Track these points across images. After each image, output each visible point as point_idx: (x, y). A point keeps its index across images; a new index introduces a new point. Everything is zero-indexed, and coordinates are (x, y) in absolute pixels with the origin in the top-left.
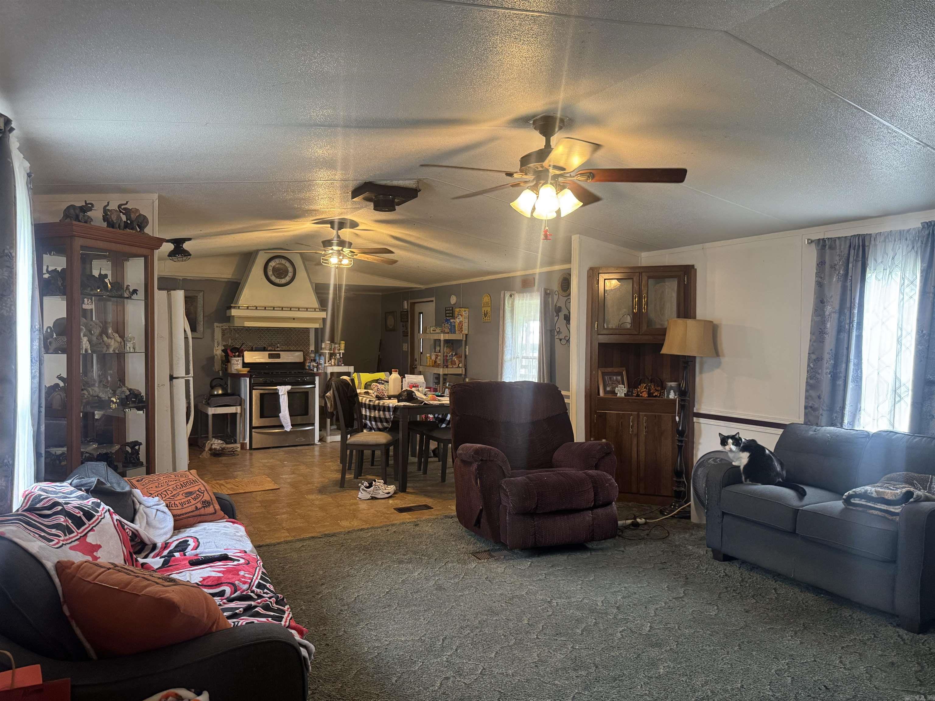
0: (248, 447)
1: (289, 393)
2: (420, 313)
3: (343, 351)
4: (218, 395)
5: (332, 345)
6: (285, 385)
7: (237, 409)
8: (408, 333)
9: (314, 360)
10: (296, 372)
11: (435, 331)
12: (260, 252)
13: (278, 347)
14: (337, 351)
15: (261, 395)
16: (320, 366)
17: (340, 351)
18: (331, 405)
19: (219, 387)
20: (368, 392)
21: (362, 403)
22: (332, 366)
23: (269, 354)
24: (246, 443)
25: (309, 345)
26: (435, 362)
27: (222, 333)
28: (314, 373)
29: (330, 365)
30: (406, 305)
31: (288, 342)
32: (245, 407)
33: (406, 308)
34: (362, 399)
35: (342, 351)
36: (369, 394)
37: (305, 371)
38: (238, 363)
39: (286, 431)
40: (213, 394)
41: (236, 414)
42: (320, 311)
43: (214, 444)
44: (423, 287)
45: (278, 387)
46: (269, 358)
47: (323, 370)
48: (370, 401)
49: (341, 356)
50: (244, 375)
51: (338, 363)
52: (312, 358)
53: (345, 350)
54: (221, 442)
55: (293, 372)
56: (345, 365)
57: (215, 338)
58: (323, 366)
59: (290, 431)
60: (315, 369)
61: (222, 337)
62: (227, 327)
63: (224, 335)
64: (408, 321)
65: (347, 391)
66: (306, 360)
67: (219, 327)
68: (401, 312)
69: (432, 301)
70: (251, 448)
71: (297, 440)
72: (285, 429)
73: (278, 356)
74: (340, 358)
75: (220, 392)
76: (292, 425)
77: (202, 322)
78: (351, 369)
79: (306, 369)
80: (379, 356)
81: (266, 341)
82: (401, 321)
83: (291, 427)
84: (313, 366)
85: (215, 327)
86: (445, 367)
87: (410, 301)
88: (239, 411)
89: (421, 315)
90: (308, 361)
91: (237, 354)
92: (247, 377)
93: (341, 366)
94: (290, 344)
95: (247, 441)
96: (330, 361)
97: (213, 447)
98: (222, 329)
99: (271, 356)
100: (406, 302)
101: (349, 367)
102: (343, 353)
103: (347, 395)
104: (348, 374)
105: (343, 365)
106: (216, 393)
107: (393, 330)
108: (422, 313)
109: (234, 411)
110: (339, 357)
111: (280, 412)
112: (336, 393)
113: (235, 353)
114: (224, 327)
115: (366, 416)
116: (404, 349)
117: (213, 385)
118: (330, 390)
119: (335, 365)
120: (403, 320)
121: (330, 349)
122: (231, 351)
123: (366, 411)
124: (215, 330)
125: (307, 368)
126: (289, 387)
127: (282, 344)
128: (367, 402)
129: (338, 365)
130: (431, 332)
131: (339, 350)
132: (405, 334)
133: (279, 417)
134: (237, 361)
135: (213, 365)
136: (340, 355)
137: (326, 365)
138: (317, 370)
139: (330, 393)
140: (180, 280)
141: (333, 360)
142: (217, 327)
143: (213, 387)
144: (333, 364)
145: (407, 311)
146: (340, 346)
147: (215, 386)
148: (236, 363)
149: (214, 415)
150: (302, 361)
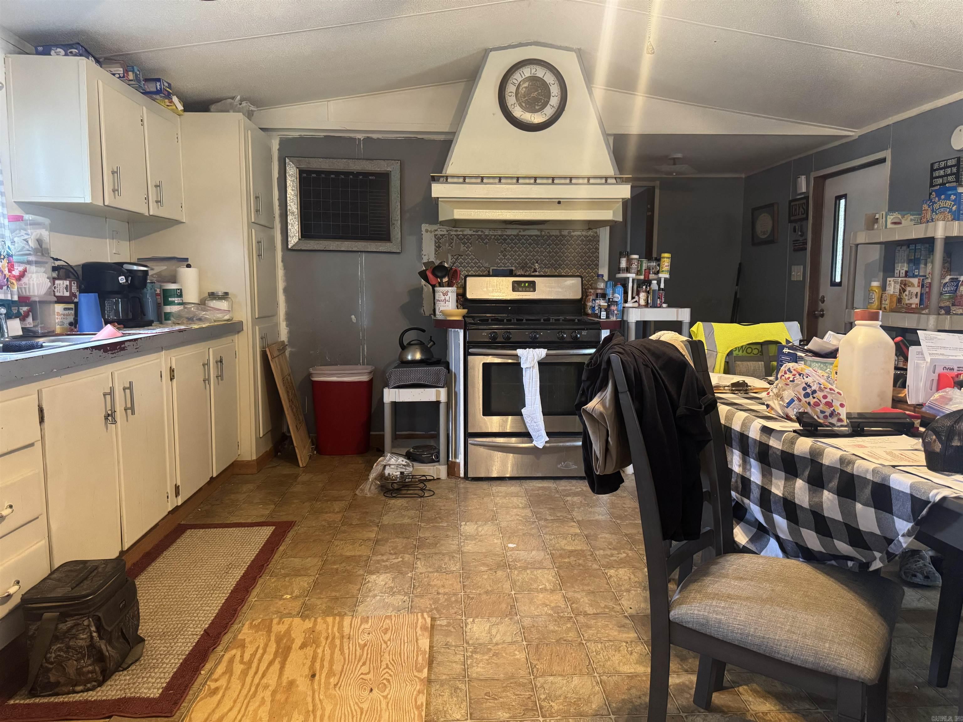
0: (462, 475)
1: (541, 364)
2: (839, 198)
3: (667, 276)
4: (414, 363)
5: (642, 262)
6: (534, 348)
7: (438, 394)
8: (806, 243)
9: (604, 296)
10: (559, 320)
11: (900, 223)
12: (492, 54)
13: (535, 271)
14: (652, 276)
15: (486, 366)
16: (613, 308)
17: (660, 275)
18: (607, 450)
19: (417, 346)
20: (744, 384)
21: (729, 429)
22: (640, 306)
23: (514, 282)
24: (459, 464)
25: (597, 265)
26: (900, 300)
27: (436, 243)
28: (599, 323)
29: (636, 305)
30: (803, 185)
31: (556, 261)
32: (457, 389)
33: (804, 190)
34: (729, 417)
35: (664, 275)
36: (746, 392)
37: (585, 318)
38: (447, 298)
39: (535, 448)
40: (405, 360)
41: (438, 403)
42: (617, 183)
43: (390, 465)
44: (853, 133)
45: (519, 352)
46: (514, 290)
47: (619, 316)
48: (766, 430)
49: (662, 286)
50: (455, 324)
51: (654, 301)
52: (599, 291)
53: (671, 272)
54: (404, 463)
55: (553, 319)
56: (670, 306)
57: (424, 252)
58: (620, 307)
59: (544, 447)
60: (603, 315)
61: (436, 251)
62: (445, 233)
63: (439, 247)
64: (807, 218)
65: (672, 389)
66: (587, 296)
67: (431, 232)
68: (790, 202)
69: (883, 160)
70: (466, 477)
71: (559, 466)
72: (534, 443)
73: (532, 286)
74: (660, 289)
75: (418, 356)
76: (548, 434)
77: (399, 222)
78: (684, 315)
79: (588, 315)
80: (736, 293)
81: (515, 259)
82: (790, 221)
83: (547, 439)
84: (600, 307)
85: (424, 232)
86: (943, 312)
87: (813, 175)
88: (443, 398)
89: (843, 202)
90: (591, 298)
91: (445, 280)
92: (460, 328)
93: (661, 307)
94: (560, 265)
95: (461, 459)
96: (637, 298)
97: (387, 472)
98: (435, 235)
99: (516, 287)
100: (803, 178)
101: (680, 310)
102: (666, 280)
103: (675, 408)
104: (676, 326)
105: (664, 305)
106: (410, 358)
107: (770, 241)
108: (845, 196)
109: (433, 399)
110: (657, 288)
111: (524, 406)
112: (626, 400)
113: (442, 278)
114: (439, 233)
115: (745, 482)
116: (794, 278)
117: (405, 343)
118: (603, 387)
119: (647, 305)
120: (792, 218)
121: (638, 273)
122: (433, 273)
123: (745, 463)
124: (424, 237)
125: (590, 311)
126: (542, 353)
127: (545, 265)
128: (754, 433)
129: (654, 306)
130: (889, 226)
131: (658, 272)
132: (800, 247)
133: (521, 415)
134: (445, 294)
135: (421, 305)
136: (659, 284)
137: (627, 305)
138: (608, 317)
139: (602, 402)
140: (359, 139)
141: (643, 295)
142: (427, 231)
143: (404, 348)
144: (642, 302)
145: (807, 198)
146: (659, 265)
147: (410, 344)
148: (443, 298)
149: (395, 405)
150: (579, 296)
